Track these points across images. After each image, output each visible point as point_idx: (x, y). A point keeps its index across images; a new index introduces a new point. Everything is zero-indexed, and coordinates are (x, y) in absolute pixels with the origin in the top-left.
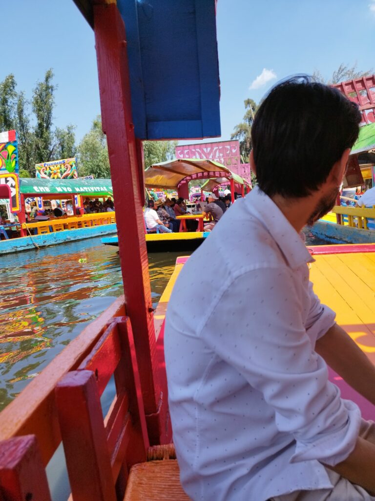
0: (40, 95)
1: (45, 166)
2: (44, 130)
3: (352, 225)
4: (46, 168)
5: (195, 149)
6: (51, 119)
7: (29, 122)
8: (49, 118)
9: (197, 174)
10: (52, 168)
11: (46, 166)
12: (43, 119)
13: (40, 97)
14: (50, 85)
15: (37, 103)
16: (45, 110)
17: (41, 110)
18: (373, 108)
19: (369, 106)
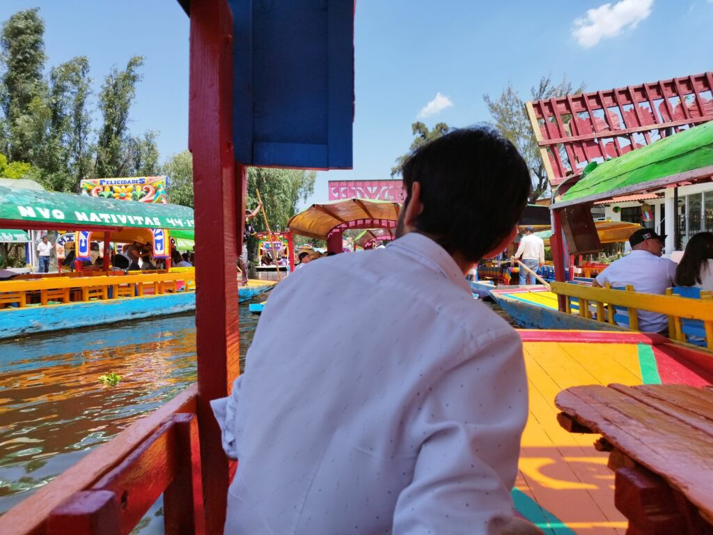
0: (115, 86)
1: (101, 184)
2: (113, 136)
3: (586, 315)
4: (104, 188)
6: (126, 122)
7: (90, 123)
8: (122, 119)
9: (356, 221)
10: (115, 188)
11: (104, 184)
12: (113, 120)
13: (114, 88)
14: (132, 74)
15: (107, 95)
16: (118, 108)
17: (111, 107)
18: (615, 137)
19: (608, 133)
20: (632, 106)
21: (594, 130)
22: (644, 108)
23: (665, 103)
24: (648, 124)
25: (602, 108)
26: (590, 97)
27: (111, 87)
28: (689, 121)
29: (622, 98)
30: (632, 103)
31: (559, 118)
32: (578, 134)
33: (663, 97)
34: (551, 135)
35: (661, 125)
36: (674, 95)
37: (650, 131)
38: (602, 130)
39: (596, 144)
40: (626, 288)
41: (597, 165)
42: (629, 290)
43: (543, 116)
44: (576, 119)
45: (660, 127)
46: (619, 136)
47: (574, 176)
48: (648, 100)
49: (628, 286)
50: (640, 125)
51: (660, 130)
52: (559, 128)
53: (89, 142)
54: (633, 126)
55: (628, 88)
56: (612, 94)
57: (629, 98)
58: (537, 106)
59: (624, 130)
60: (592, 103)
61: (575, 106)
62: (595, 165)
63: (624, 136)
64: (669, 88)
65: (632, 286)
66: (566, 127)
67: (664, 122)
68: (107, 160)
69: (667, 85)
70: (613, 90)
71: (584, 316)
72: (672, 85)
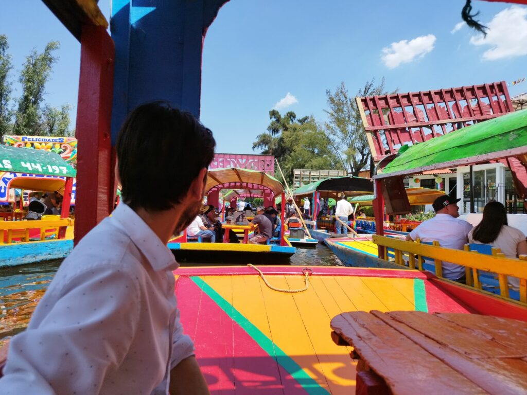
0: (34, 65)
2: (31, 104)
3: (401, 262)
5: (230, 158)
6: (42, 94)
7: (10, 92)
8: (39, 91)
9: (230, 183)
11: (26, 140)
12: (31, 92)
13: (34, 67)
14: (49, 56)
15: (27, 72)
16: (36, 83)
17: (31, 82)
18: (420, 127)
19: (415, 124)
20: (433, 105)
21: (405, 121)
22: (442, 107)
23: (456, 104)
24: (444, 119)
25: (412, 105)
26: (403, 97)
27: (31, 66)
28: (473, 118)
29: (426, 99)
30: (433, 103)
31: (380, 110)
32: (394, 124)
33: (455, 100)
34: (375, 123)
35: (454, 120)
36: (462, 98)
37: (446, 124)
38: (411, 121)
39: (407, 131)
40: (434, 244)
41: (408, 147)
42: (435, 245)
43: (369, 109)
44: (393, 112)
45: (453, 121)
46: (424, 126)
47: (391, 154)
48: (444, 101)
49: (435, 242)
50: (439, 119)
51: (453, 124)
52: (380, 118)
53: (9, 108)
54: (434, 120)
55: (430, 92)
56: (418, 95)
57: (431, 99)
58: (364, 101)
59: (428, 123)
60: (404, 101)
61: (392, 102)
62: (407, 147)
63: (427, 126)
64: (459, 94)
65: (438, 242)
66: (385, 118)
67: (456, 118)
68: (24, 124)
69: (457, 91)
70: (420, 93)
71: (399, 263)
72: (461, 91)
